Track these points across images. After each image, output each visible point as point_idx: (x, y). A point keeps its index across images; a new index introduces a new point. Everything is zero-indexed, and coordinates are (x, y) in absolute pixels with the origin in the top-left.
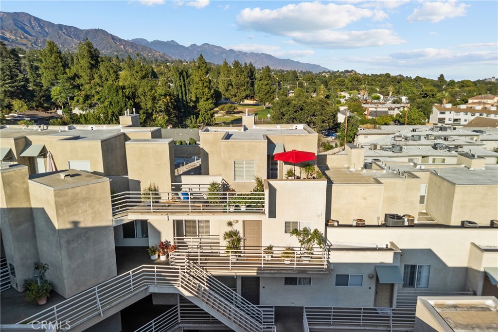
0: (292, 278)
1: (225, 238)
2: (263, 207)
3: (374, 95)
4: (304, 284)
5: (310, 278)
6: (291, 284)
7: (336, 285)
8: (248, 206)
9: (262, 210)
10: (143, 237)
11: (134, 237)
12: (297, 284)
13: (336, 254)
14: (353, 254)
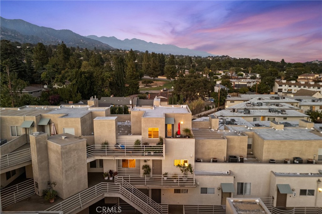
0: (178, 189)
1: (143, 169)
2: (162, 153)
3: (239, 73)
4: (184, 193)
5: (187, 190)
6: (178, 193)
7: (201, 193)
8: (154, 152)
10: (100, 167)
11: (96, 167)
12: (180, 193)
13: (200, 177)
14: (209, 177)
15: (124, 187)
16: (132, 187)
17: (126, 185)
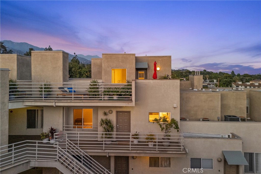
1: (101, 125)
2: (131, 95)
4: (165, 167)
7: (191, 168)
8: (119, 95)
9: (130, 98)
11: (35, 128)
12: (159, 167)
13: (190, 140)
14: (203, 140)
15: (68, 152)
16: (81, 152)
17: (73, 149)
